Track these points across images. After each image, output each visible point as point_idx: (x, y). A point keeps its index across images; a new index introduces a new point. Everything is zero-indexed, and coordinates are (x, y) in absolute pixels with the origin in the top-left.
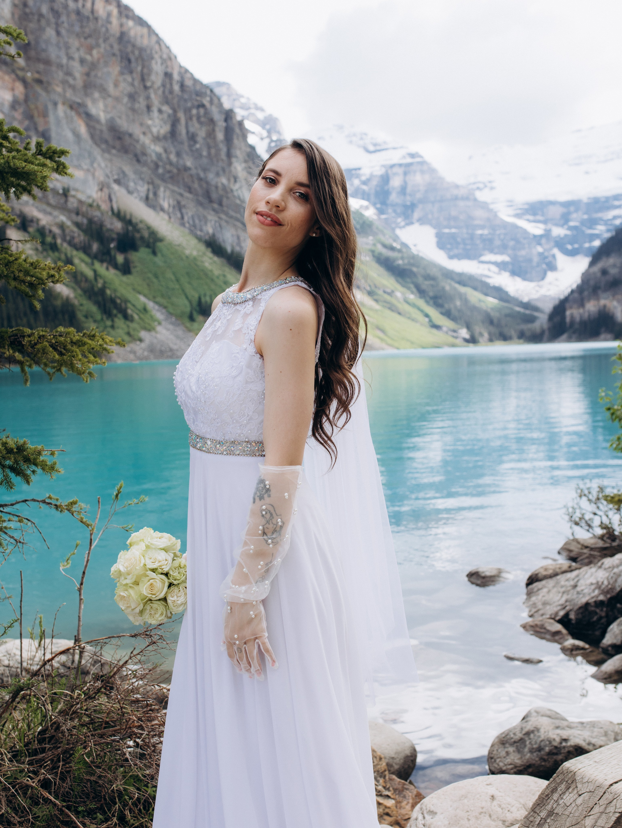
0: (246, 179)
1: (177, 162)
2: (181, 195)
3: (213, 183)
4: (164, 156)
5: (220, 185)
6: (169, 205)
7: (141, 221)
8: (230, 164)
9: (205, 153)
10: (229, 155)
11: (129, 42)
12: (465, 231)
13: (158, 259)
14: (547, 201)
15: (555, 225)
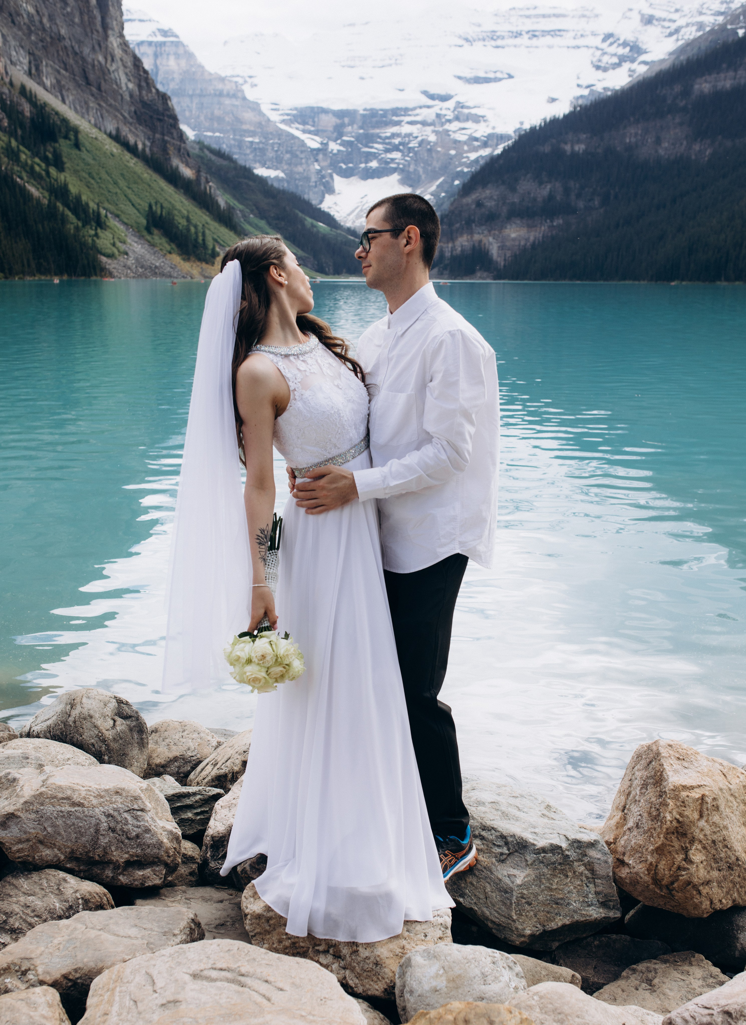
0: (121, 60)
1: (51, 27)
2: (59, 72)
3: (90, 60)
4: (37, 18)
5: (96, 63)
6: (51, 84)
7: (45, 104)
8: (106, 37)
9: (77, 20)
10: (105, 27)
12: (231, 137)
13: (84, 154)
14: (318, 108)
15: (329, 139)
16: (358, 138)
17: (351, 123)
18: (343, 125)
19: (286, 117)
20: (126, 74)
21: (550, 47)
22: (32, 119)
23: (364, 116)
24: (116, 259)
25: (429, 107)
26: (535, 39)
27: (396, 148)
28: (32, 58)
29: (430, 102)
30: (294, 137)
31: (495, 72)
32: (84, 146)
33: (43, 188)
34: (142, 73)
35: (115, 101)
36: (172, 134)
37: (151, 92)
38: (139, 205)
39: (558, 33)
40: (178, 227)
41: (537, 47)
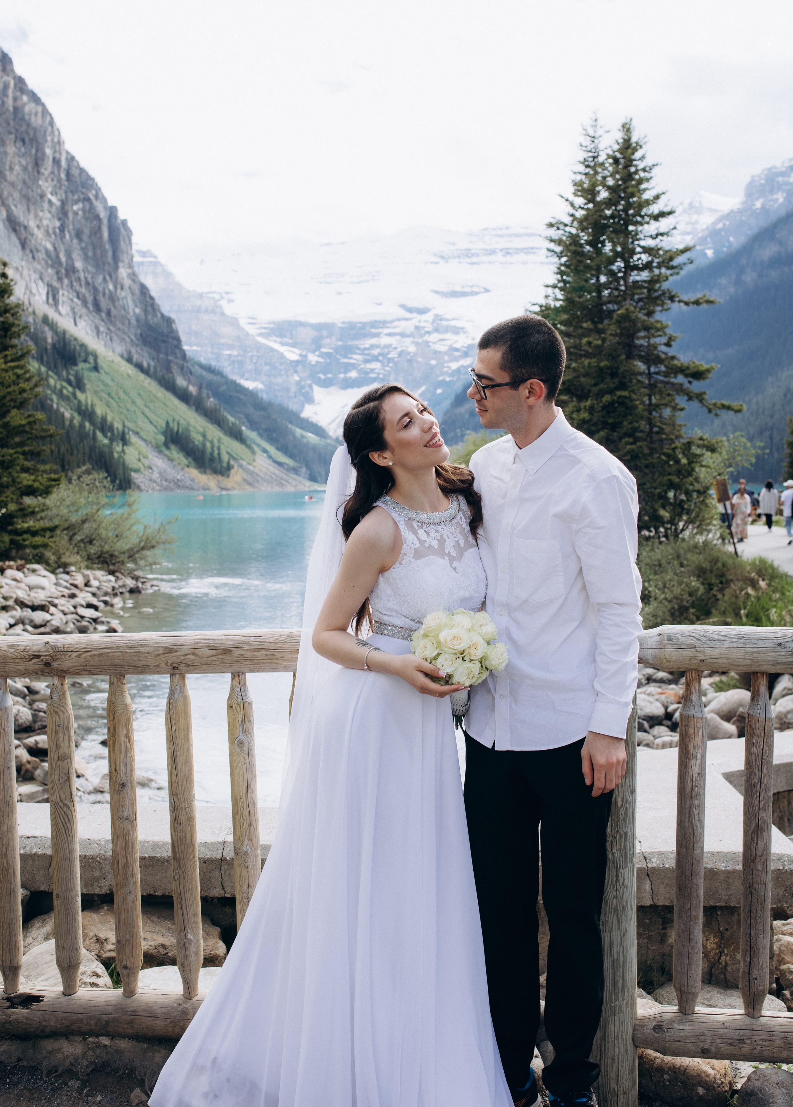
0: (130, 288)
1: (66, 261)
2: (72, 300)
3: (101, 289)
4: (54, 254)
5: (107, 291)
7: (65, 331)
8: (117, 268)
9: (90, 254)
10: (116, 259)
11: (23, 119)
12: (209, 350)
13: (103, 376)
14: (296, 322)
15: (308, 351)
16: (337, 349)
17: (330, 336)
18: (321, 338)
19: (263, 331)
20: (134, 301)
21: (524, 263)
22: (54, 345)
23: (342, 329)
24: (142, 473)
25: (407, 319)
26: (509, 256)
27: (375, 359)
28: (50, 289)
29: (408, 315)
30: (272, 350)
31: (472, 287)
32: (102, 369)
33: (71, 409)
34: (148, 299)
35: (123, 324)
36: (175, 354)
37: (156, 316)
38: (157, 422)
39: (531, 251)
40: (193, 443)
41: (511, 263)
